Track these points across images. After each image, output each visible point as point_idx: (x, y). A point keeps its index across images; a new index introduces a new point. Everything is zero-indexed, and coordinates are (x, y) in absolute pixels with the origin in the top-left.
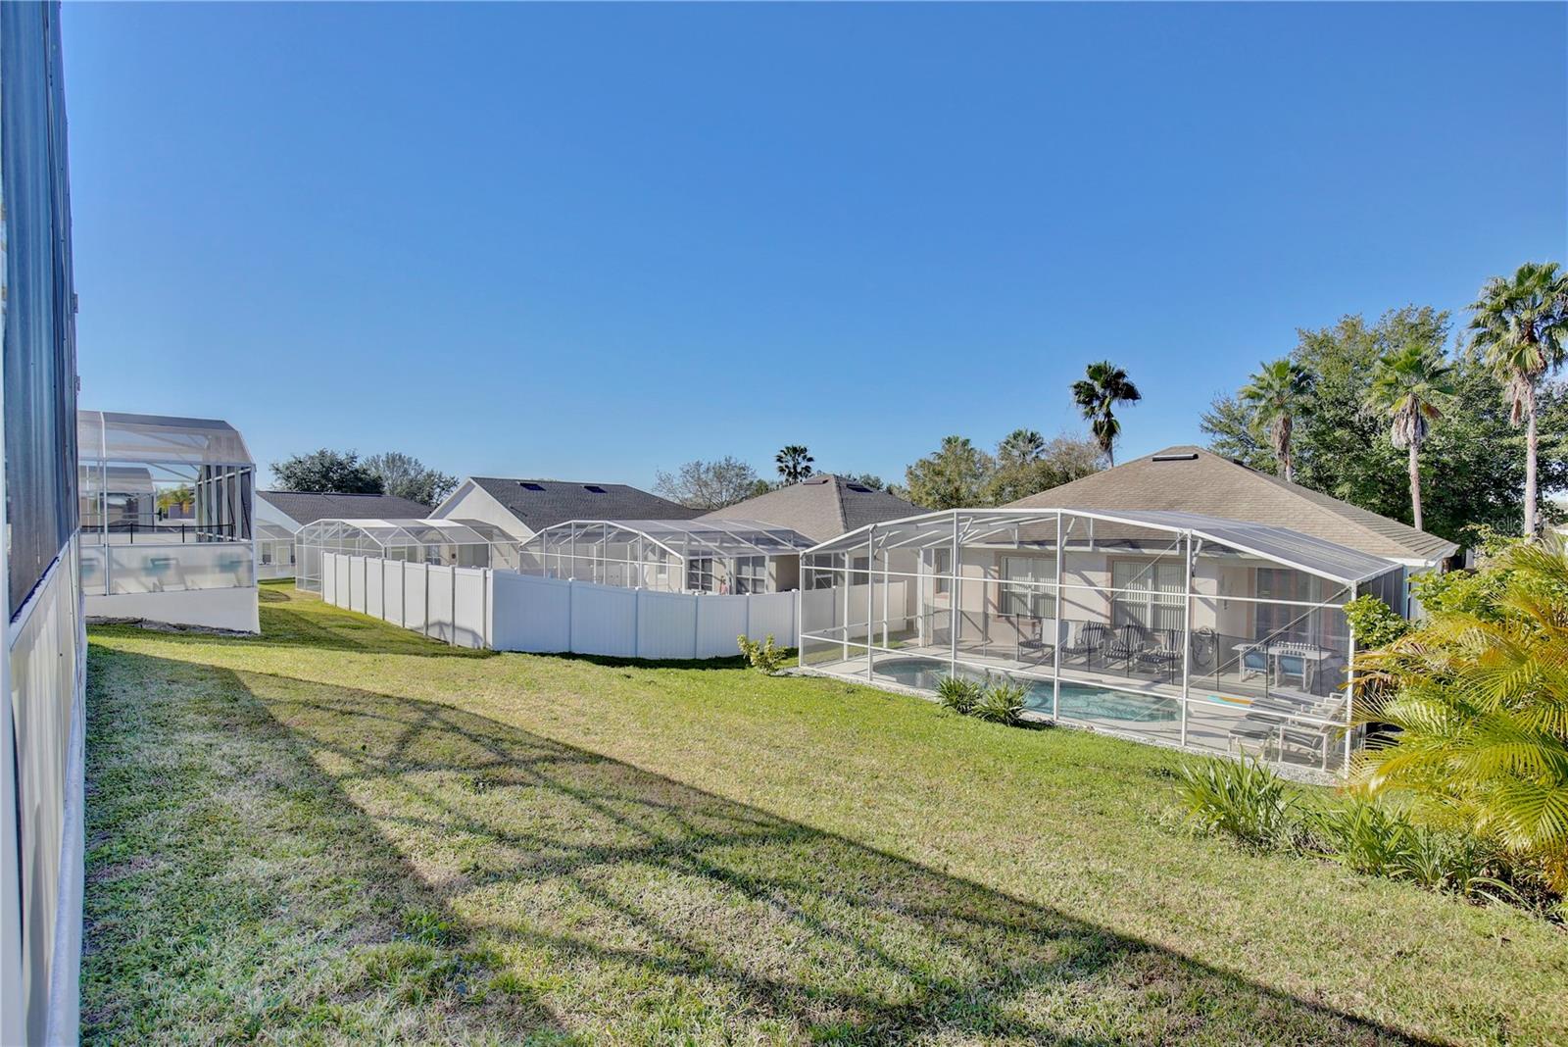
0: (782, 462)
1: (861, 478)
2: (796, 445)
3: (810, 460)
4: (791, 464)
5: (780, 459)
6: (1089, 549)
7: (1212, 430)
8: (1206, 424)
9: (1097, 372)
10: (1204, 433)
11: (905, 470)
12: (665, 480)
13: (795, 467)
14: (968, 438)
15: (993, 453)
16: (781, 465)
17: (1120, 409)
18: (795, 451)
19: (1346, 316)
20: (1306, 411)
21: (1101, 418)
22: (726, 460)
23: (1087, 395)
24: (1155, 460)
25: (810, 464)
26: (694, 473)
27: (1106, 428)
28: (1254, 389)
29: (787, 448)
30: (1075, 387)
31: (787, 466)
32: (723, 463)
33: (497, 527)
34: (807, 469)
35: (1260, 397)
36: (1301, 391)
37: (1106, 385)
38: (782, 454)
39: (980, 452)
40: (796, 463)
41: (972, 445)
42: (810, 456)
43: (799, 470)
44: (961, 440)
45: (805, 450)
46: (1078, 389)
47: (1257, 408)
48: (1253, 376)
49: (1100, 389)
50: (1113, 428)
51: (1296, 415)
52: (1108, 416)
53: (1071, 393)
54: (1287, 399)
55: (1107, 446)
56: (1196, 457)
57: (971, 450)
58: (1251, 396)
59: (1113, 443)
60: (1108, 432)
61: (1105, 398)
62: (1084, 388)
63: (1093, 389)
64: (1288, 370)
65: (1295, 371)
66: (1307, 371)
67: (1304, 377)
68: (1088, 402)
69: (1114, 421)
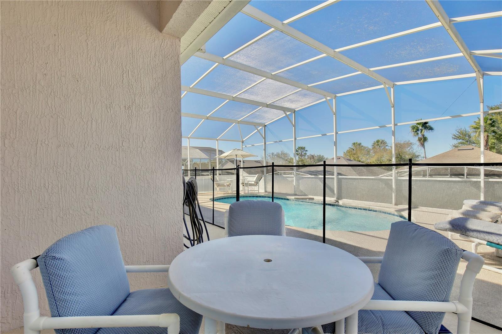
0: (297, 152)
1: (318, 156)
2: (302, 146)
3: (306, 151)
7: (456, 139)
8: (454, 137)
14: (360, 142)
17: (427, 133)
18: (303, 148)
21: (420, 136)
23: (415, 129)
24: (458, 150)
25: (306, 152)
27: (422, 140)
28: (476, 126)
29: (299, 147)
30: (412, 127)
31: (299, 153)
32: (280, 153)
34: (306, 153)
35: (478, 128)
36: (493, 126)
37: (423, 126)
38: (298, 149)
39: (366, 147)
40: (302, 152)
41: (362, 144)
42: (305, 150)
43: (303, 154)
44: (358, 143)
45: (304, 148)
46: (413, 128)
47: (476, 132)
48: (475, 122)
49: (420, 128)
50: (425, 139)
51: (490, 134)
52: (423, 135)
53: (410, 129)
54: (488, 129)
55: (423, 145)
56: (473, 149)
57: (362, 146)
58: (475, 128)
59: (425, 144)
60: (423, 140)
61: (422, 130)
62: (415, 127)
63: (418, 128)
64: (488, 119)
65: (491, 120)
66: (494, 120)
67: (494, 122)
68: (416, 132)
69: (425, 137)
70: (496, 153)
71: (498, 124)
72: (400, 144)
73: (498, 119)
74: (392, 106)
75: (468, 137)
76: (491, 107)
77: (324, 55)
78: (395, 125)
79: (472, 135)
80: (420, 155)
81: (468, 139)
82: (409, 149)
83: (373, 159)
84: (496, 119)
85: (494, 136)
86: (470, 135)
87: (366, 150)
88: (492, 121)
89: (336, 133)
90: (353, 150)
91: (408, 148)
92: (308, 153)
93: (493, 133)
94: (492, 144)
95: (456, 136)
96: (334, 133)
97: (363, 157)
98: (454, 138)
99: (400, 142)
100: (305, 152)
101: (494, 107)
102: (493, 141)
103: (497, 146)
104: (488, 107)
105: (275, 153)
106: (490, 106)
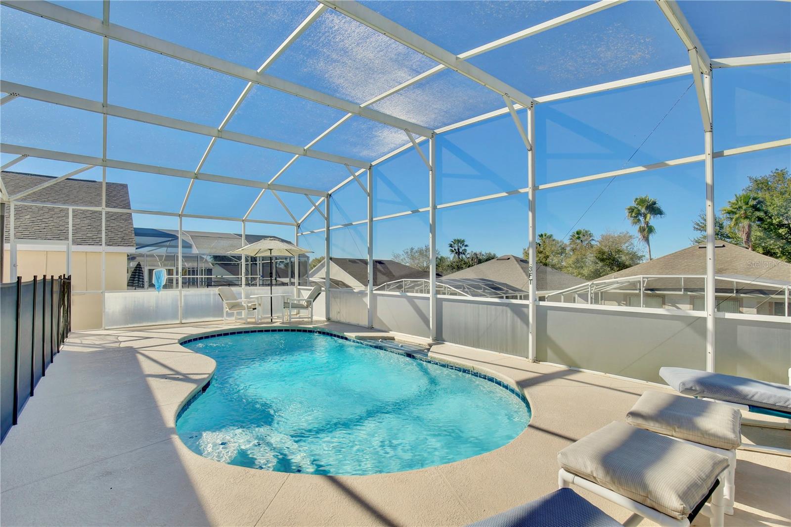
0: (452, 247)
1: (486, 254)
2: (459, 238)
3: (466, 246)
4: (456, 248)
5: (451, 246)
6: (682, 293)
7: (700, 230)
8: (696, 227)
9: (642, 201)
10: (695, 231)
11: (522, 251)
12: (397, 256)
13: (459, 249)
14: (551, 234)
15: (567, 241)
16: (452, 248)
17: (653, 220)
18: (460, 242)
19: (777, 169)
20: (760, 219)
21: (643, 225)
22: (426, 246)
23: (635, 213)
24: (700, 248)
25: (466, 248)
26: (411, 254)
28: (731, 209)
29: (455, 240)
30: (629, 209)
31: (455, 249)
32: (424, 248)
33: (341, 282)
34: (465, 250)
35: (735, 213)
36: (758, 210)
37: (647, 208)
38: (453, 244)
39: (559, 241)
40: (459, 248)
41: (554, 237)
42: (465, 244)
43: (461, 251)
44: (548, 235)
45: (463, 241)
46: (631, 210)
47: (731, 219)
48: (730, 202)
49: (643, 210)
50: (651, 230)
51: (754, 222)
52: (647, 223)
53: (626, 212)
54: (750, 214)
55: (647, 240)
56: (724, 246)
57: (554, 240)
58: (729, 213)
59: (651, 237)
60: (647, 231)
61: (646, 215)
62: (634, 210)
63: (639, 210)
64: (750, 198)
65: (754, 199)
66: (760, 199)
67: (759, 202)
68: (636, 217)
69: (651, 226)
70: (763, 254)
71: (766, 206)
72: (612, 237)
73: (767, 199)
74: (529, 148)
75: (718, 228)
76: (755, 179)
77: (441, 66)
78: (535, 188)
79: (724, 224)
80: (644, 256)
81: (718, 230)
82: (626, 245)
83: (569, 261)
84: (763, 198)
85: (759, 226)
86: (722, 224)
87: (560, 246)
88: (757, 201)
89: (434, 208)
90: (540, 245)
91: (625, 243)
92: (469, 250)
93: (758, 221)
94: (756, 239)
95: (699, 226)
96: (430, 209)
97: (555, 258)
98: (697, 229)
99: (613, 235)
100: (463, 248)
101: (760, 179)
102: (759, 234)
103: (765, 243)
104: (750, 178)
105: (416, 249)
106: (754, 177)
